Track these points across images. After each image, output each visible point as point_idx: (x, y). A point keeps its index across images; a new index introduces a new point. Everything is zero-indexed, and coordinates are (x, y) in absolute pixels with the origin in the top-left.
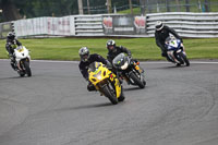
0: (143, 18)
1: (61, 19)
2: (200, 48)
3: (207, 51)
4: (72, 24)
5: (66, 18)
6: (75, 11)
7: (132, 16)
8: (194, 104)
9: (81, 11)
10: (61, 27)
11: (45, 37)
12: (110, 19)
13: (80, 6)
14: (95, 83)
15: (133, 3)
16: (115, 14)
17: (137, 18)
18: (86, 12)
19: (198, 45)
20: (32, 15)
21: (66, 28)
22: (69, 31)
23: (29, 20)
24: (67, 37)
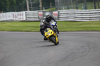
0: (57, 12)
1: (19, 13)
2: (83, 26)
3: (86, 27)
4: (24, 15)
5: (21, 12)
6: (25, 9)
7: (52, 11)
8: (80, 51)
9: (28, 9)
10: (19, 17)
11: (12, 21)
12: (42, 13)
13: (28, 7)
14: (47, 37)
15: (52, 5)
16: (44, 10)
17: (54, 12)
18: (30, 10)
19: (82, 24)
20: (6, 11)
21: (21, 17)
22: (23, 18)
23: (4, 13)
24: (22, 21)
